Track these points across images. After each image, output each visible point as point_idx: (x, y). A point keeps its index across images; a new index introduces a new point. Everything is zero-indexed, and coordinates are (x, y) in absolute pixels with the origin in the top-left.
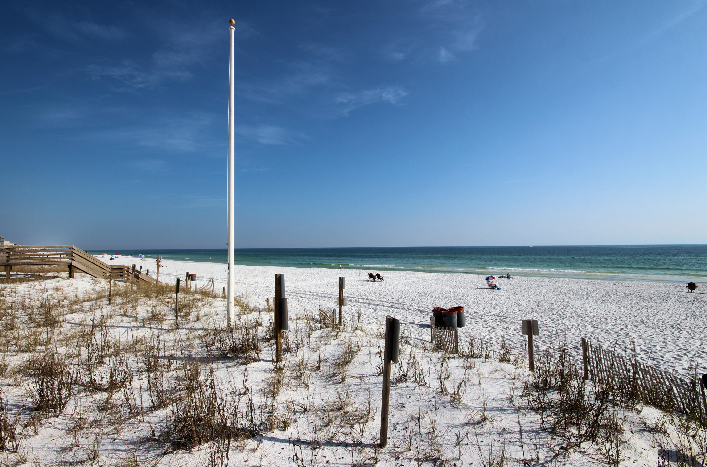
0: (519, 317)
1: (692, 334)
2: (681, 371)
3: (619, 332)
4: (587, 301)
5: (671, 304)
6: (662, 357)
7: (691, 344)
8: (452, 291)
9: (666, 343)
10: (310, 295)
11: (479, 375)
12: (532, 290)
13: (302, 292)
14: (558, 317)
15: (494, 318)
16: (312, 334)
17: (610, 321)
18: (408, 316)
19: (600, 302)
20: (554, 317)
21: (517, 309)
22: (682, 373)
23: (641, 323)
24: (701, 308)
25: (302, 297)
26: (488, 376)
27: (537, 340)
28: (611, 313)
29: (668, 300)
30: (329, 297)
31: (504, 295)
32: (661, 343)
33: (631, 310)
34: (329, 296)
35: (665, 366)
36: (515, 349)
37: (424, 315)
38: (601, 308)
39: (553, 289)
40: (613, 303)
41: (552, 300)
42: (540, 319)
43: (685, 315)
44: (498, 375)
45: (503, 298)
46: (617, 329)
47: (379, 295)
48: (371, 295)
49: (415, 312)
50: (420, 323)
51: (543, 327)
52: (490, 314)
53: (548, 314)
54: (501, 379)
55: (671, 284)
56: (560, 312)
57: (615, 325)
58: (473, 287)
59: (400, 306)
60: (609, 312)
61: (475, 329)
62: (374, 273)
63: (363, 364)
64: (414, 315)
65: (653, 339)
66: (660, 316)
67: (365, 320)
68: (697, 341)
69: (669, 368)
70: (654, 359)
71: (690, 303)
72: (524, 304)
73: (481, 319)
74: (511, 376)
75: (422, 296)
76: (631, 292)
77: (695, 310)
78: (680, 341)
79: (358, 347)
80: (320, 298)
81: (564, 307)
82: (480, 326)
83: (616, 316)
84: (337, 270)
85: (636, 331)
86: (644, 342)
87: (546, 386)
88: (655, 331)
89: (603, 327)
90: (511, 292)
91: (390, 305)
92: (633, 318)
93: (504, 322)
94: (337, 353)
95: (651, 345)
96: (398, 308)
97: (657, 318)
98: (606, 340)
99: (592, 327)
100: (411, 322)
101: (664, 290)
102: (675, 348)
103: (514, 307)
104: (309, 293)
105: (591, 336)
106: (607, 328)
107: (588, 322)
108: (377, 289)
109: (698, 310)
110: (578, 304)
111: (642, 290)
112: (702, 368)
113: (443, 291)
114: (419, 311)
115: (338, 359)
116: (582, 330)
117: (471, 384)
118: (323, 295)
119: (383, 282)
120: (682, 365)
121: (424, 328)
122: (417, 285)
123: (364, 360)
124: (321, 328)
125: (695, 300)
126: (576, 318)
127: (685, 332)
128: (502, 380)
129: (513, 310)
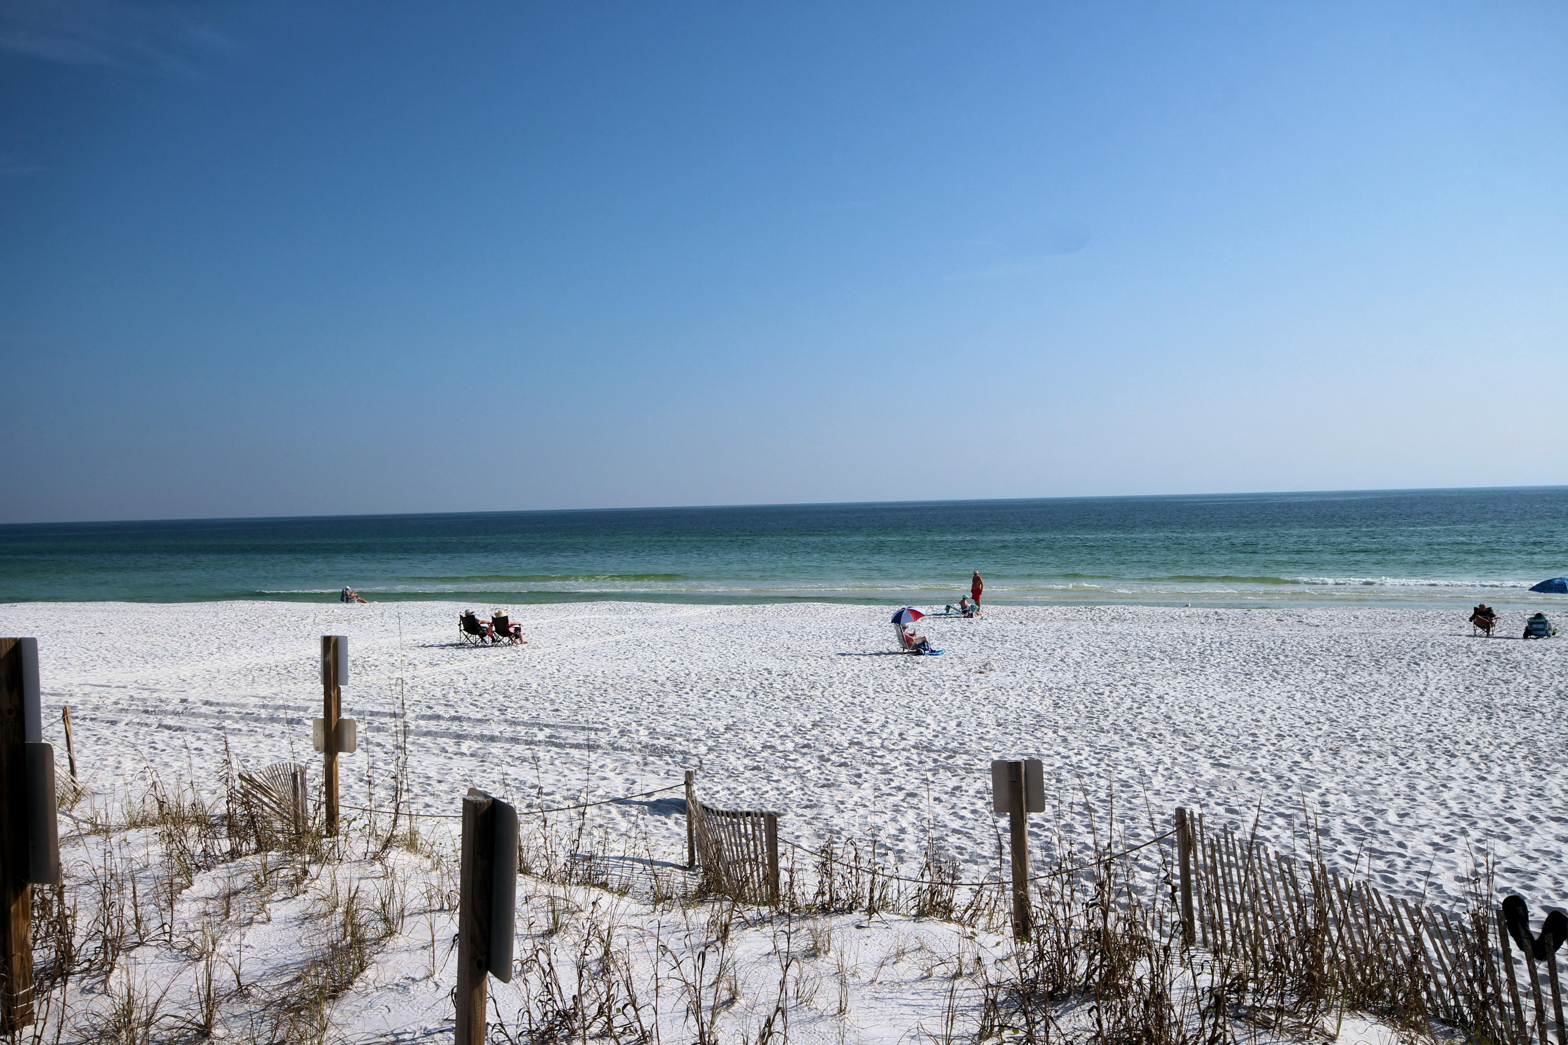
0: (997, 747)
1: (1482, 766)
2: (1453, 888)
3: (1289, 775)
4: (1202, 678)
5: (1430, 674)
6: (1401, 845)
7: (1478, 797)
8: (776, 667)
9: (1414, 800)
10: (206, 716)
11: (841, 975)
12: (1040, 651)
13: (170, 708)
14: (1117, 737)
15: (915, 757)
16: (191, 883)
17: (1263, 741)
18: (610, 775)
19: (1238, 681)
20: (1104, 740)
21: (990, 721)
22: (1453, 894)
23: (1348, 742)
24: (1506, 682)
25: (169, 728)
26: (873, 976)
27: (1047, 825)
28: (1269, 712)
29: (1422, 664)
30: (290, 722)
31: (951, 672)
32: (1401, 802)
33: (1323, 701)
34: (291, 714)
35: (1410, 875)
36: (976, 863)
37: (672, 767)
38: (1240, 701)
39: (1103, 645)
40: (1273, 683)
41: (1101, 682)
42: (1061, 749)
43: (1465, 709)
44: (908, 969)
45: (948, 684)
46: (1282, 767)
47: (501, 698)
48: (468, 700)
49: (638, 758)
50: (653, 799)
51: (1069, 776)
52: (903, 744)
53: (1085, 733)
54: (916, 981)
55: (1429, 613)
56: (1121, 722)
57: (1275, 756)
58: (851, 650)
59: (581, 738)
60: (1262, 712)
61: (850, 804)
62: (484, 613)
63: (403, 988)
64: (632, 768)
65: (1380, 789)
66: (1400, 717)
67: (438, 803)
68: (1493, 786)
69: (1419, 880)
70: (1381, 855)
71: (1478, 669)
72: (1012, 703)
73: (872, 765)
74: (950, 966)
75: (667, 694)
76: (1325, 642)
77: (1490, 688)
78: (1450, 789)
79: (386, 920)
80: (253, 724)
81: (1136, 705)
82: (867, 791)
83: (1282, 724)
84: (331, 605)
85: (1335, 769)
86: (1355, 800)
87: (1059, 987)
88: (1386, 764)
89: (1244, 760)
90: (974, 660)
91: (541, 736)
92: (1326, 728)
93: (946, 768)
94: (298, 954)
95: (1373, 810)
96: (573, 746)
97: (1391, 722)
98: (1250, 805)
99: (1213, 765)
100: (620, 794)
101: (1412, 634)
102: (1438, 814)
103: (983, 715)
104: (205, 709)
105: (1209, 794)
106: (1253, 764)
107: (1202, 750)
108: (495, 677)
109: (1498, 689)
110: (1175, 689)
111: (1354, 634)
112: (1507, 870)
113: (744, 669)
114: (657, 751)
115: (298, 979)
116: (1184, 776)
117: (812, 1014)
118: (264, 713)
119: (521, 646)
120: (1453, 866)
121: (668, 816)
122: (649, 654)
123: (405, 972)
124: (234, 854)
125: (1492, 658)
126: (1168, 737)
127: (1463, 760)
128: (921, 986)
129: (979, 724)
